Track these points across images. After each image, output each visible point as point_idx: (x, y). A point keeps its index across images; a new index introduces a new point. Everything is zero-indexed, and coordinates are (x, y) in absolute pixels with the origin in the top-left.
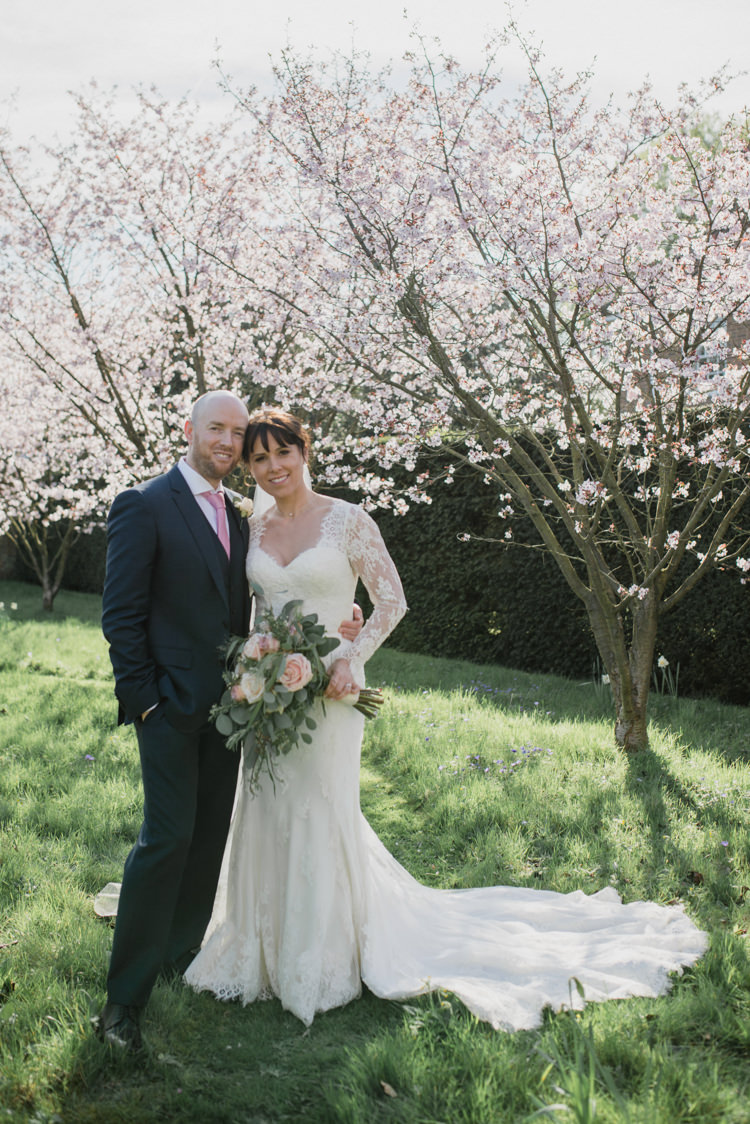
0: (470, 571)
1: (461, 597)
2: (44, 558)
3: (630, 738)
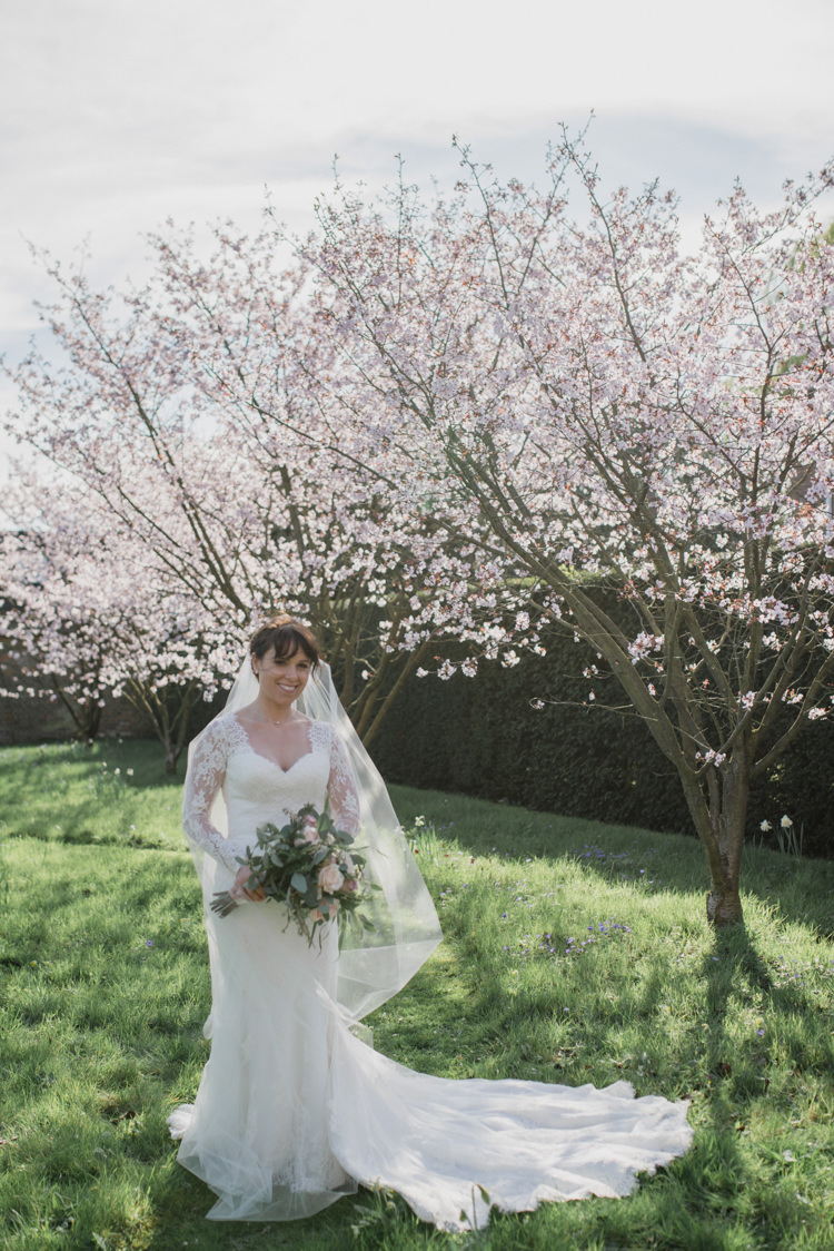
0: (598, 723)
1: (590, 752)
2: (165, 718)
3: (722, 911)
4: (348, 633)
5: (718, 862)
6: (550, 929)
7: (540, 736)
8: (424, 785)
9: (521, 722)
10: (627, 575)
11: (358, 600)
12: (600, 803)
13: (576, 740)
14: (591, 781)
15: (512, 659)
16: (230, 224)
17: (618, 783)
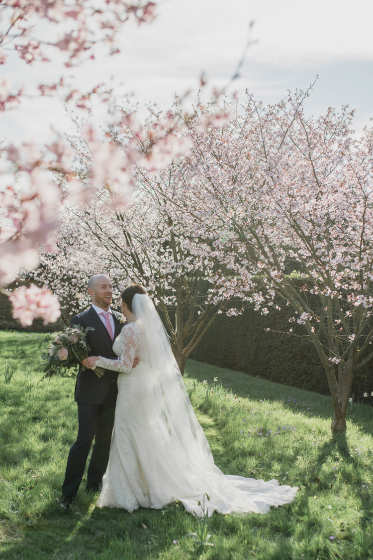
3: (337, 426)
4: (193, 293)
5: (337, 405)
6: (262, 427)
7: (277, 348)
8: (223, 366)
9: (269, 341)
10: (315, 279)
11: (199, 278)
12: (301, 380)
13: (292, 351)
14: (297, 370)
15: (266, 311)
16: (155, 105)
17: (309, 372)
